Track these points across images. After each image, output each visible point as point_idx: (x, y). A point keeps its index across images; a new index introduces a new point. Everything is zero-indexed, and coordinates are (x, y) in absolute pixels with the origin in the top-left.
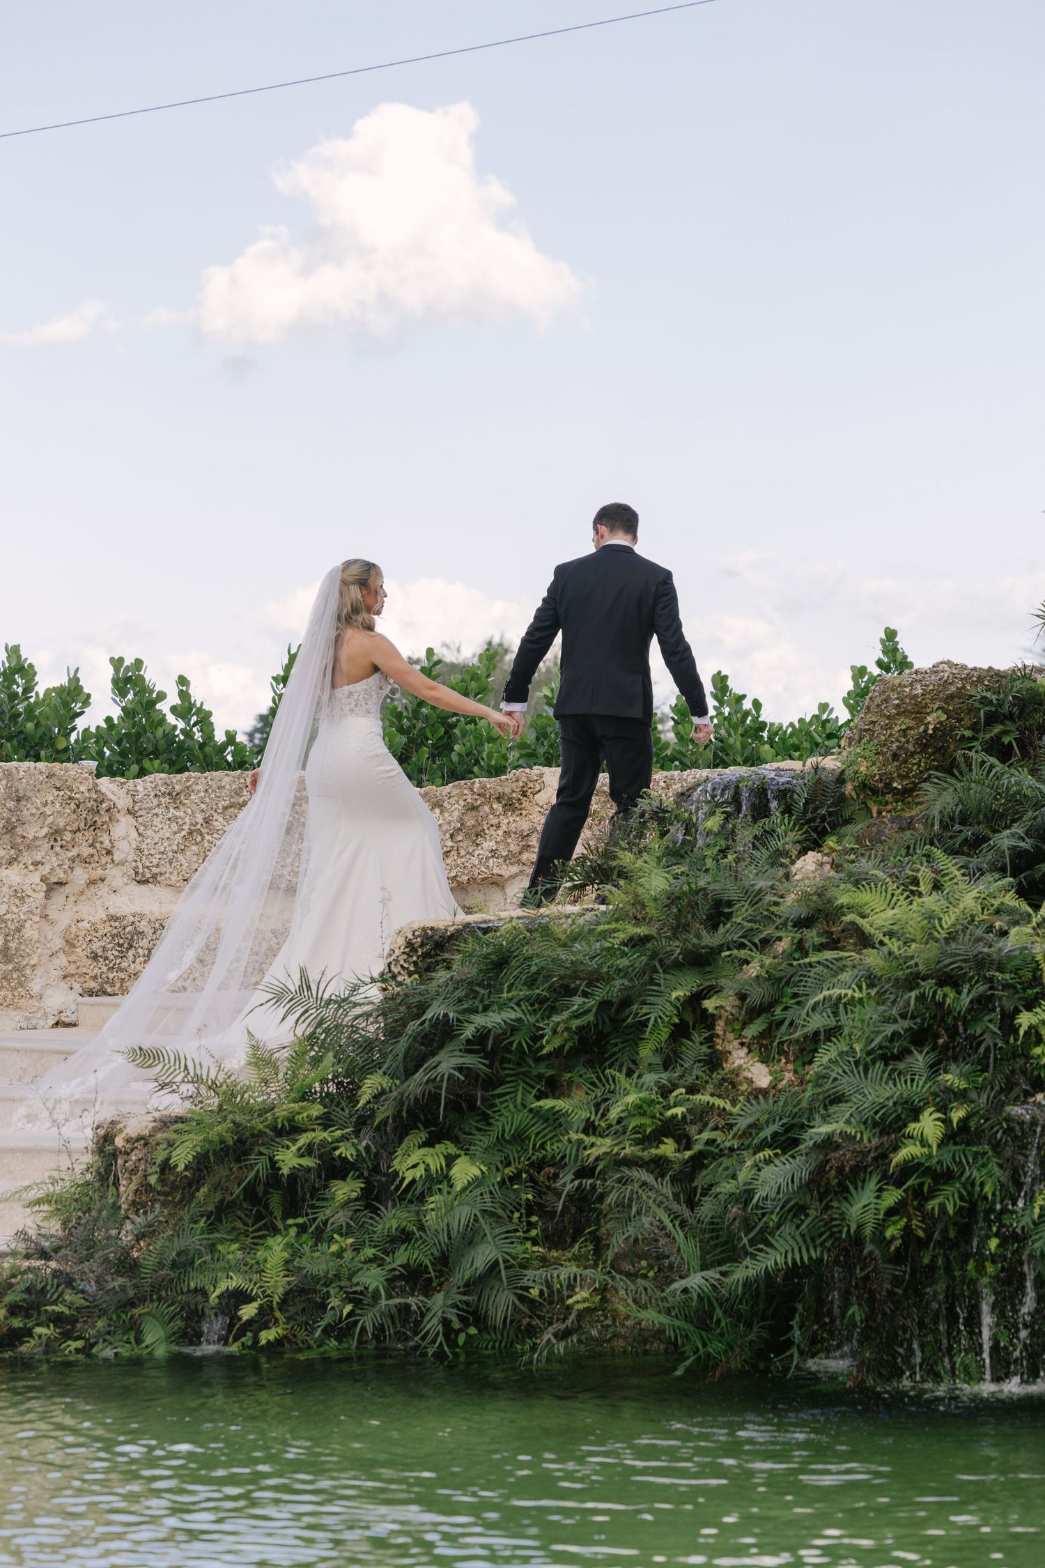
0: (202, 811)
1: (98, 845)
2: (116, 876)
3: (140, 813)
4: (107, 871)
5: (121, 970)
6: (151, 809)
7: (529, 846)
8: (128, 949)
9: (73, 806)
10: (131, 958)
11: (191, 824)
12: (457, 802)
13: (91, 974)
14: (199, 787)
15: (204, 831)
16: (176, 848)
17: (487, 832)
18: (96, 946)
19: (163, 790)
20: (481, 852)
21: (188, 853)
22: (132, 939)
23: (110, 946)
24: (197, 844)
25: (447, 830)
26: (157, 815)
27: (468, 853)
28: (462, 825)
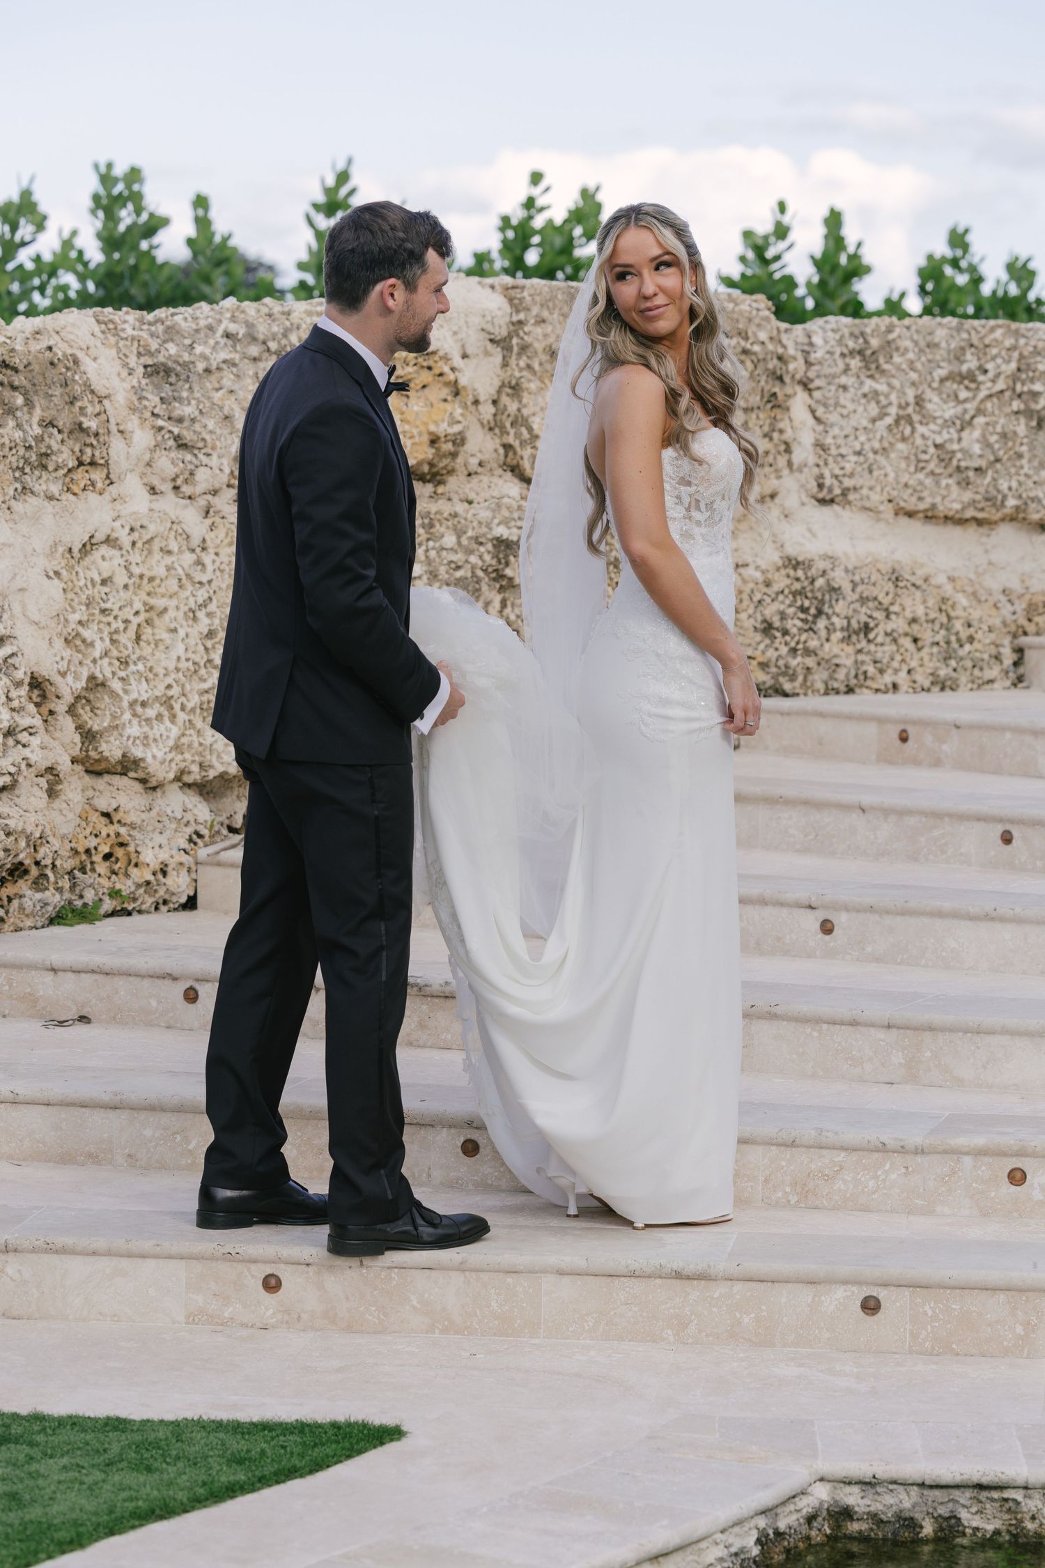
0: (913, 384)
1: (775, 435)
2: (793, 489)
3: (817, 383)
4: (782, 480)
5: (808, 652)
6: (834, 376)
8: (816, 616)
9: (749, 365)
10: (823, 633)
11: (900, 407)
13: (761, 659)
14: (908, 344)
15: (916, 418)
16: (877, 445)
18: (770, 611)
19: (851, 344)
21: (893, 455)
22: (822, 602)
23: (791, 611)
24: (904, 439)
26: (845, 388)
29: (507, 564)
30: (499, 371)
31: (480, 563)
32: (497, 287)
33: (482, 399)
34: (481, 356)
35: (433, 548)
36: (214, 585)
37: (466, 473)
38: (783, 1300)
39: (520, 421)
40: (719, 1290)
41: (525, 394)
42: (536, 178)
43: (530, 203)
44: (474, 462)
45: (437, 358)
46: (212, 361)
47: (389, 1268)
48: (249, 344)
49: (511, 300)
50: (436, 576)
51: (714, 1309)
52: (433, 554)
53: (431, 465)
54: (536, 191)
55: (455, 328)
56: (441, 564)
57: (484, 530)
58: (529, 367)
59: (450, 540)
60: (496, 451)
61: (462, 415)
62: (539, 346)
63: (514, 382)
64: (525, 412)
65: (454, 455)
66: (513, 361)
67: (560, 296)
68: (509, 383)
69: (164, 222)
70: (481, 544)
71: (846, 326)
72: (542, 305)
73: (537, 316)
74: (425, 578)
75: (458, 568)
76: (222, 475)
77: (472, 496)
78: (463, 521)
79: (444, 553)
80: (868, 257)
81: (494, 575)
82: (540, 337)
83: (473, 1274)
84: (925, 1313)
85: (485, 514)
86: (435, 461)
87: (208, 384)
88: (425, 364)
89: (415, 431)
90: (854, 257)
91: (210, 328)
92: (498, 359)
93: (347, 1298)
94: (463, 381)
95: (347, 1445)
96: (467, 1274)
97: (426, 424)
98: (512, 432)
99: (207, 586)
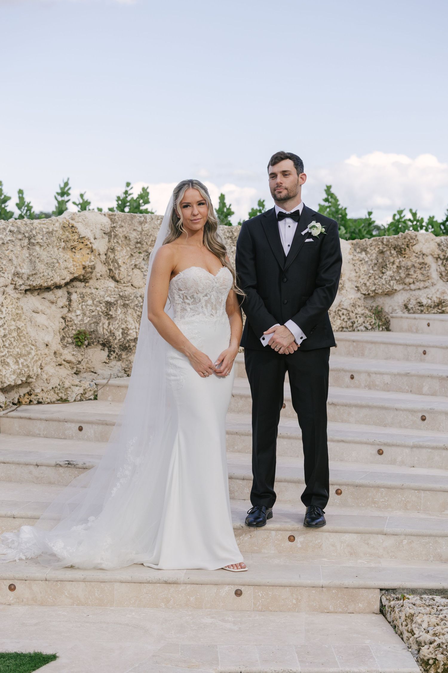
7: (409, 274)
12: (375, 249)
17: (388, 266)
19: (228, 235)
20: (386, 277)
25: (371, 264)
27: (379, 277)
28: (378, 261)
29: (110, 310)
30: (107, 244)
31: (101, 310)
32: (106, 215)
33: (101, 253)
34: (101, 239)
35: (84, 305)
36: (6, 319)
37: (96, 279)
38: (206, 591)
39: (115, 261)
40: (181, 588)
41: (116, 252)
42: (128, 184)
43: (126, 192)
44: (99, 275)
45: (85, 239)
46: (5, 240)
47: (56, 581)
48: (18, 234)
49: (111, 219)
50: (85, 314)
51: (179, 595)
52: (84, 307)
53: (84, 276)
54: (128, 189)
55: (91, 229)
56: (87, 310)
57: (102, 298)
58: (117, 242)
59: (90, 302)
60: (106, 271)
61: (94, 259)
62: (121, 235)
63: (112, 248)
64: (116, 258)
65: (91, 273)
66: (112, 241)
67: (128, 218)
68: (111, 248)
69: (9, 198)
70: (101, 303)
71: (226, 229)
72: (122, 221)
73: (120, 225)
74: (81, 315)
75: (93, 312)
76: (8, 280)
77: (98, 287)
78: (94, 296)
79: (88, 306)
80: (233, 209)
81: (106, 314)
82: (121, 232)
83: (89, 583)
84: (259, 596)
85: (102, 293)
86: (85, 275)
87: (3, 248)
88: (81, 241)
89: (78, 265)
90: (229, 209)
91: (4, 229)
92: (107, 240)
93: (41, 593)
94: (94, 247)
95: (33, 665)
96: (86, 583)
97: (81, 262)
98: (112, 264)
99: (3, 319)
